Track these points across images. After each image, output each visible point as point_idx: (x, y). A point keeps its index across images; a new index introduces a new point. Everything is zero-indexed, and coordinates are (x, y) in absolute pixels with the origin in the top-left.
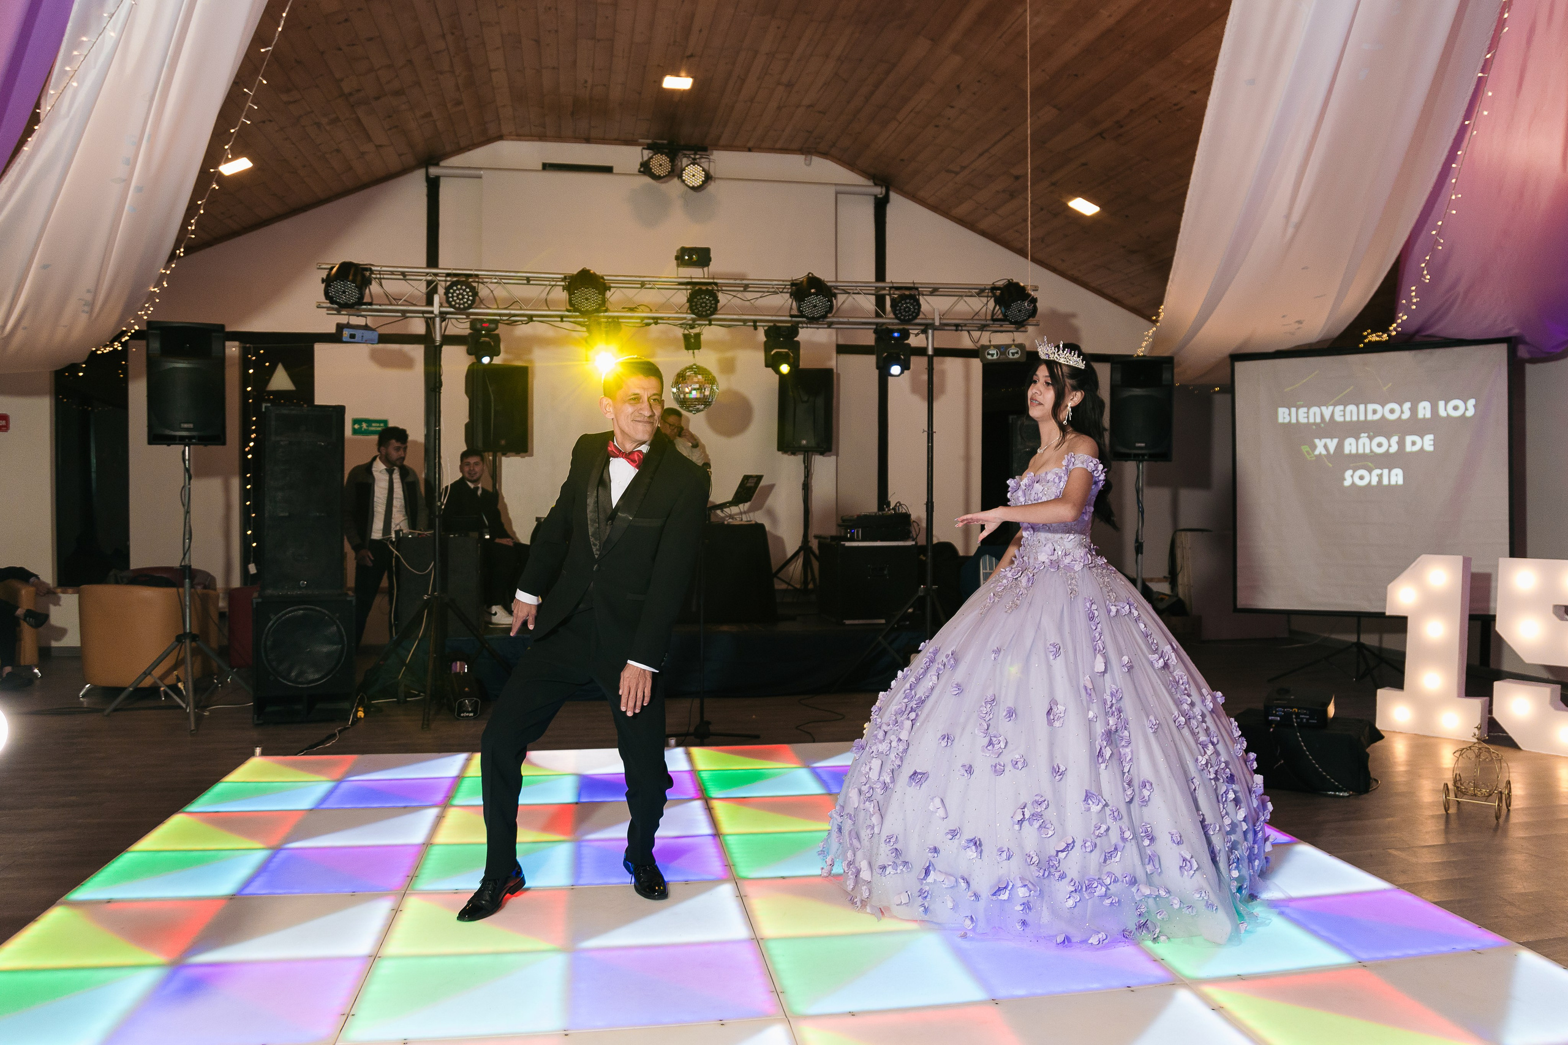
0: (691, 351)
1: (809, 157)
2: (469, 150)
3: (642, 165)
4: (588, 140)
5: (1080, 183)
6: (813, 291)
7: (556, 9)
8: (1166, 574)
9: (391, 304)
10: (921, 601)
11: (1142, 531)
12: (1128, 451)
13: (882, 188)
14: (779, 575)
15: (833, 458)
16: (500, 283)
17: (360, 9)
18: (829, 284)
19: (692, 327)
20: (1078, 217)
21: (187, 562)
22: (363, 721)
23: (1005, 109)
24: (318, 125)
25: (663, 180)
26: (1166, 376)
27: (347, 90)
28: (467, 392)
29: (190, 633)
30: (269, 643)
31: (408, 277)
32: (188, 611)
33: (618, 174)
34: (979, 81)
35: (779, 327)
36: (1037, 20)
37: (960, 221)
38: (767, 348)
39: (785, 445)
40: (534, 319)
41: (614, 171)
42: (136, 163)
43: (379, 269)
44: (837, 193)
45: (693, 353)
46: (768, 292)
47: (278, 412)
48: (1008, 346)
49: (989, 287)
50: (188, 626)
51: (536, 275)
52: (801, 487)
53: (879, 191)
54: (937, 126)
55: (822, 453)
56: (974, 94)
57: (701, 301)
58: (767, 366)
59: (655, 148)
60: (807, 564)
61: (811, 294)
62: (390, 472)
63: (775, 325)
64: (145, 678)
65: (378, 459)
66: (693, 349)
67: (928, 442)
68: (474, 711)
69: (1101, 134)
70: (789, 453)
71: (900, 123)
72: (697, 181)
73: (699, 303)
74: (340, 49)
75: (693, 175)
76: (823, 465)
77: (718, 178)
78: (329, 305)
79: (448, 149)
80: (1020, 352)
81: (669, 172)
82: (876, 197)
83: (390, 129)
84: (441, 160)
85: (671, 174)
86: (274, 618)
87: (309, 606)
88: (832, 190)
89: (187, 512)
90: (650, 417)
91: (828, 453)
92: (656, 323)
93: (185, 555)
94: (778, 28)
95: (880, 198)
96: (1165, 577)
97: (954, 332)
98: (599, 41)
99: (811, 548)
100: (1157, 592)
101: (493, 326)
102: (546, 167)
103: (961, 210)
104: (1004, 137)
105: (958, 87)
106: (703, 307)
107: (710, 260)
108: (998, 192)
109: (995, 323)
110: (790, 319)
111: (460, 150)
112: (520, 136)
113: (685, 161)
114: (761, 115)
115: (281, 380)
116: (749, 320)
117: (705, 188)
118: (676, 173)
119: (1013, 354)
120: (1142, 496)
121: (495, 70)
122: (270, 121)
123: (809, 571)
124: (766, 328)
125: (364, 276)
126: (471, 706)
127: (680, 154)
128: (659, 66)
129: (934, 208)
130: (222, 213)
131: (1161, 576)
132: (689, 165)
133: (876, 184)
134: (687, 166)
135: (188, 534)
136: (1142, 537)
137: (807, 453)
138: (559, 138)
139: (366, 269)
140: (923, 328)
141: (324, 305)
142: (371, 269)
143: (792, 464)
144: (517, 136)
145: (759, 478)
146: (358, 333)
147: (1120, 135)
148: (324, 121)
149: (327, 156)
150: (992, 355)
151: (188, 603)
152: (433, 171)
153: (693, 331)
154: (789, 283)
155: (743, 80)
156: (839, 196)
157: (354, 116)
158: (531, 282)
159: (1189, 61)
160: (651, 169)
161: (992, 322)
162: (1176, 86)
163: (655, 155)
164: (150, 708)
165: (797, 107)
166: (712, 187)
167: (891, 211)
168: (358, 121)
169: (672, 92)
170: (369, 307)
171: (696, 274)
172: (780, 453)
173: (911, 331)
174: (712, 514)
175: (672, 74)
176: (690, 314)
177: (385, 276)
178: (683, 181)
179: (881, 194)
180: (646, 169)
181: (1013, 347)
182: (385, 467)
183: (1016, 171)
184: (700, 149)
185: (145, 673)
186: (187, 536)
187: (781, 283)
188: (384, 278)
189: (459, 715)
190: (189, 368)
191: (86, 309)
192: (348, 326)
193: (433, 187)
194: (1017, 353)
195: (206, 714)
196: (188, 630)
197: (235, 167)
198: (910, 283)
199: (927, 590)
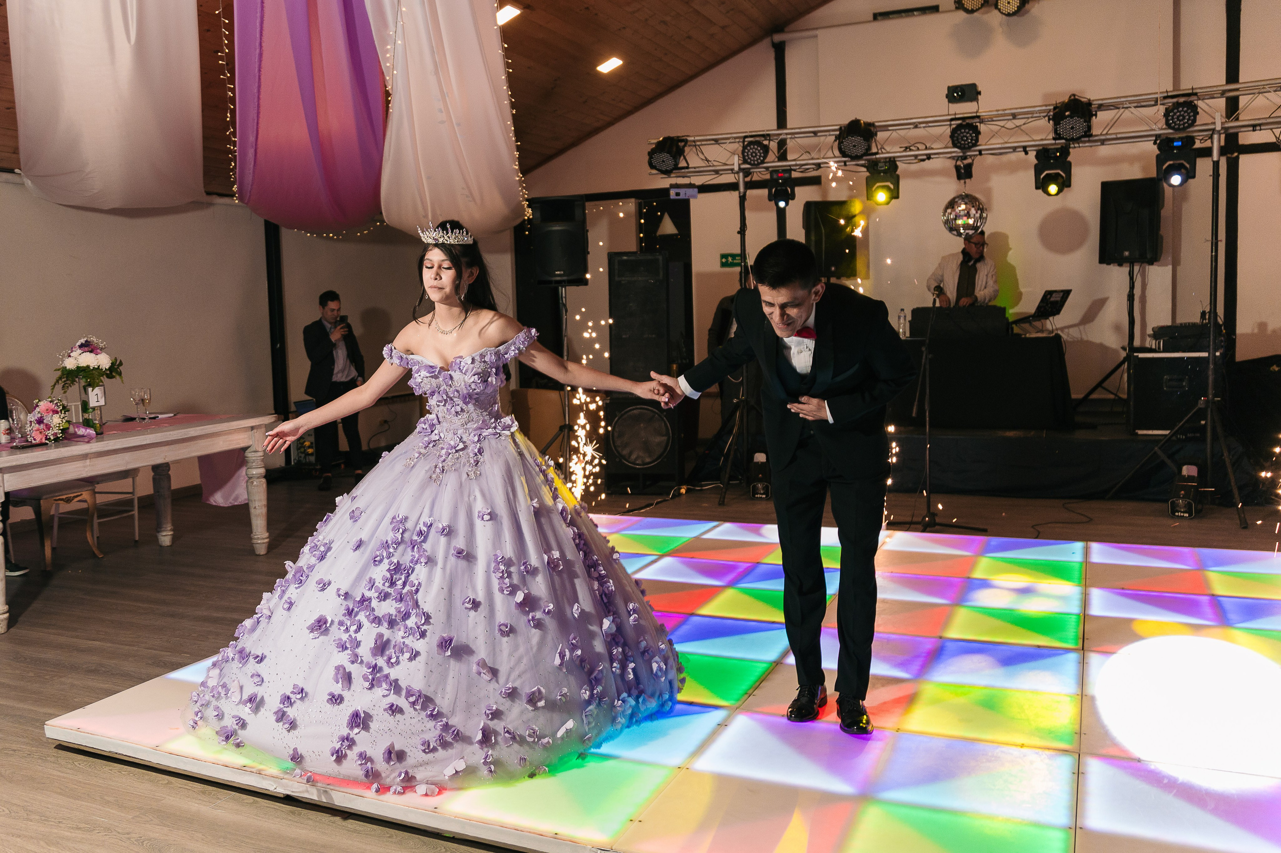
0: (962, 181)
2: (809, 13)
3: (956, 2)
6: (1067, 113)
9: (705, 166)
14: (1103, 385)
15: (1170, 267)
19: (961, 159)
22: (684, 497)
28: (803, 228)
29: (569, 425)
30: (616, 434)
31: (719, 142)
33: (944, 12)
35: (1049, 151)
38: (1038, 170)
39: (1108, 255)
41: (941, 9)
43: (692, 138)
45: (965, 182)
46: (1032, 117)
47: (619, 258)
50: (567, 420)
55: (1153, 262)
57: (962, 135)
58: (1037, 188)
61: (1066, 117)
63: (1043, 148)
66: (965, 179)
68: (766, 493)
70: (1112, 264)
72: (1013, 8)
73: (960, 137)
75: (1008, 1)
76: (1155, 275)
78: (654, 171)
79: (789, 16)
83: (728, 12)
84: (785, 28)
86: (620, 414)
87: (644, 406)
89: (565, 336)
92: (929, 159)
101: (787, 175)
102: (877, 16)
106: (965, 141)
107: (978, 94)
110: (1057, 141)
111: (800, 15)
115: (668, 227)
116: (1019, 147)
122: (624, 28)
124: (1036, 152)
125: (678, 146)
126: (763, 489)
137: (1133, 263)
139: (681, 140)
140: (1209, 133)
142: (684, 139)
145: (1068, 292)
146: (682, 192)
148: (668, 19)
149: (682, 43)
151: (567, 403)
152: (777, 38)
153: (963, 163)
154: (1052, 107)
158: (818, 135)
160: (964, 4)
166: (1026, 15)
172: (1101, 264)
176: (956, 148)
177: (700, 143)
178: (999, 10)
180: (960, 5)
187: (1043, 108)
189: (754, 495)
190: (561, 230)
192: (676, 186)
193: (780, 51)
196: (567, 423)
197: (610, 65)
198: (1189, 89)
199: (1207, 402)
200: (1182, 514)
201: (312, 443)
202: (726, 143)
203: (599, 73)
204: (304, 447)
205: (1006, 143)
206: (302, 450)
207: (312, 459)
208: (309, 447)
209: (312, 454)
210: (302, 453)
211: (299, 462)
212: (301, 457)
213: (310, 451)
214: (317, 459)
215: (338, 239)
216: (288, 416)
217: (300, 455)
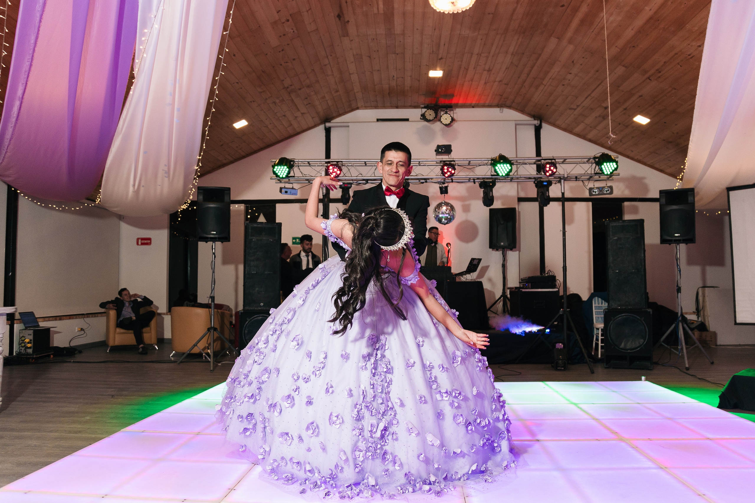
1: (502, 109)
2: (344, 115)
3: (422, 115)
4: (397, 107)
5: (639, 107)
6: (502, 161)
7: (377, 39)
8: (695, 310)
9: (303, 177)
10: (562, 316)
11: (680, 280)
12: (670, 238)
13: (538, 121)
14: (491, 309)
15: (518, 252)
16: (353, 166)
17: (288, 44)
18: (510, 159)
19: (444, 183)
20: (639, 126)
21: (213, 295)
23: (597, 71)
24: (275, 103)
25: (431, 122)
26: (690, 199)
27: (286, 85)
29: (214, 327)
30: (246, 332)
31: (311, 165)
32: (213, 317)
33: (412, 121)
34: (583, 58)
35: (486, 182)
36: (611, 19)
37: (578, 135)
39: (493, 245)
40: (369, 182)
41: (410, 120)
42: (175, 94)
43: (298, 160)
44: (516, 125)
45: (445, 196)
46: (480, 165)
47: (252, 226)
48: (604, 187)
49: (592, 157)
50: (213, 324)
51: (368, 160)
52: (501, 266)
53: (537, 122)
54: (563, 85)
55: (511, 250)
56: (581, 65)
59: (427, 107)
60: (505, 304)
62: (307, 256)
63: (484, 181)
64: (194, 347)
65: (302, 251)
66: (444, 194)
67: (563, 236)
69: (649, 78)
70: (495, 249)
71: (545, 86)
72: (448, 121)
74: (281, 65)
75: (446, 118)
76: (512, 256)
77: (458, 121)
78: (276, 178)
79: (334, 115)
80: (610, 190)
81: (434, 118)
82: (535, 125)
83: (307, 105)
84: (332, 120)
85: (435, 119)
86: (249, 320)
87: (264, 315)
88: (513, 124)
89: (214, 272)
90: (396, 172)
91: (514, 249)
92: (426, 182)
93: (212, 291)
94: (482, 39)
95: (537, 126)
96: (694, 312)
97: (575, 182)
98: (397, 54)
99: (506, 296)
100: (690, 320)
101: (349, 186)
102: (378, 120)
103: (578, 129)
104: (598, 86)
105: (573, 62)
107: (451, 151)
108: (596, 117)
109: (596, 175)
110: (491, 177)
111: (340, 115)
112: (366, 107)
113: (442, 113)
114: (477, 88)
116: (472, 179)
117: (452, 126)
118: (437, 118)
119: (606, 191)
120: (680, 262)
121: (352, 74)
122: (254, 101)
123: (506, 308)
124: (479, 183)
125: (290, 164)
127: (439, 110)
128: (426, 65)
129: (565, 130)
130: (237, 147)
131: (692, 311)
132: (444, 114)
133: (535, 119)
134: (443, 115)
135: (214, 282)
136: (680, 284)
137: (504, 249)
138: (384, 107)
139: (292, 161)
140: (558, 180)
141: (274, 178)
142: (294, 161)
143: (497, 255)
144: (365, 107)
145: (480, 260)
146: (289, 191)
147: (659, 77)
148: (277, 101)
149: (280, 118)
150: (595, 192)
151: (213, 314)
152: (328, 125)
153: (444, 185)
154: (490, 159)
155: (467, 69)
156: (517, 126)
157: (290, 98)
158: (367, 165)
159: (696, 28)
160: (426, 117)
161: (594, 175)
162: (689, 45)
163: (427, 110)
164: (196, 362)
165: (494, 82)
166: (455, 125)
167: (543, 132)
168: (292, 100)
169: (434, 79)
170: (293, 178)
171: (445, 158)
172: (491, 250)
173: (553, 182)
174: (457, 278)
175: (433, 70)
176: (442, 176)
177: (301, 165)
178: (441, 122)
179: (538, 124)
180: (423, 117)
181: (606, 188)
182: (305, 254)
183: (604, 105)
184: (449, 107)
185: (194, 345)
186: (213, 283)
187: (486, 159)
188: (300, 166)
190: (215, 207)
191: (166, 175)
192: (285, 188)
193: (328, 131)
194: (608, 190)
195: (220, 364)
196: (212, 326)
197: (241, 124)
198: (551, 157)
199: (564, 311)
200: (561, 368)
201: (31, 340)
202: (315, 166)
203: (234, 128)
204: (25, 343)
205: (468, 175)
206: (23, 345)
207: (30, 351)
208: (28, 343)
209: (30, 348)
210: (23, 347)
211: (19, 354)
212: (21, 350)
213: (29, 345)
214: (33, 351)
215: (59, 210)
216: (14, 322)
217: (21, 348)
